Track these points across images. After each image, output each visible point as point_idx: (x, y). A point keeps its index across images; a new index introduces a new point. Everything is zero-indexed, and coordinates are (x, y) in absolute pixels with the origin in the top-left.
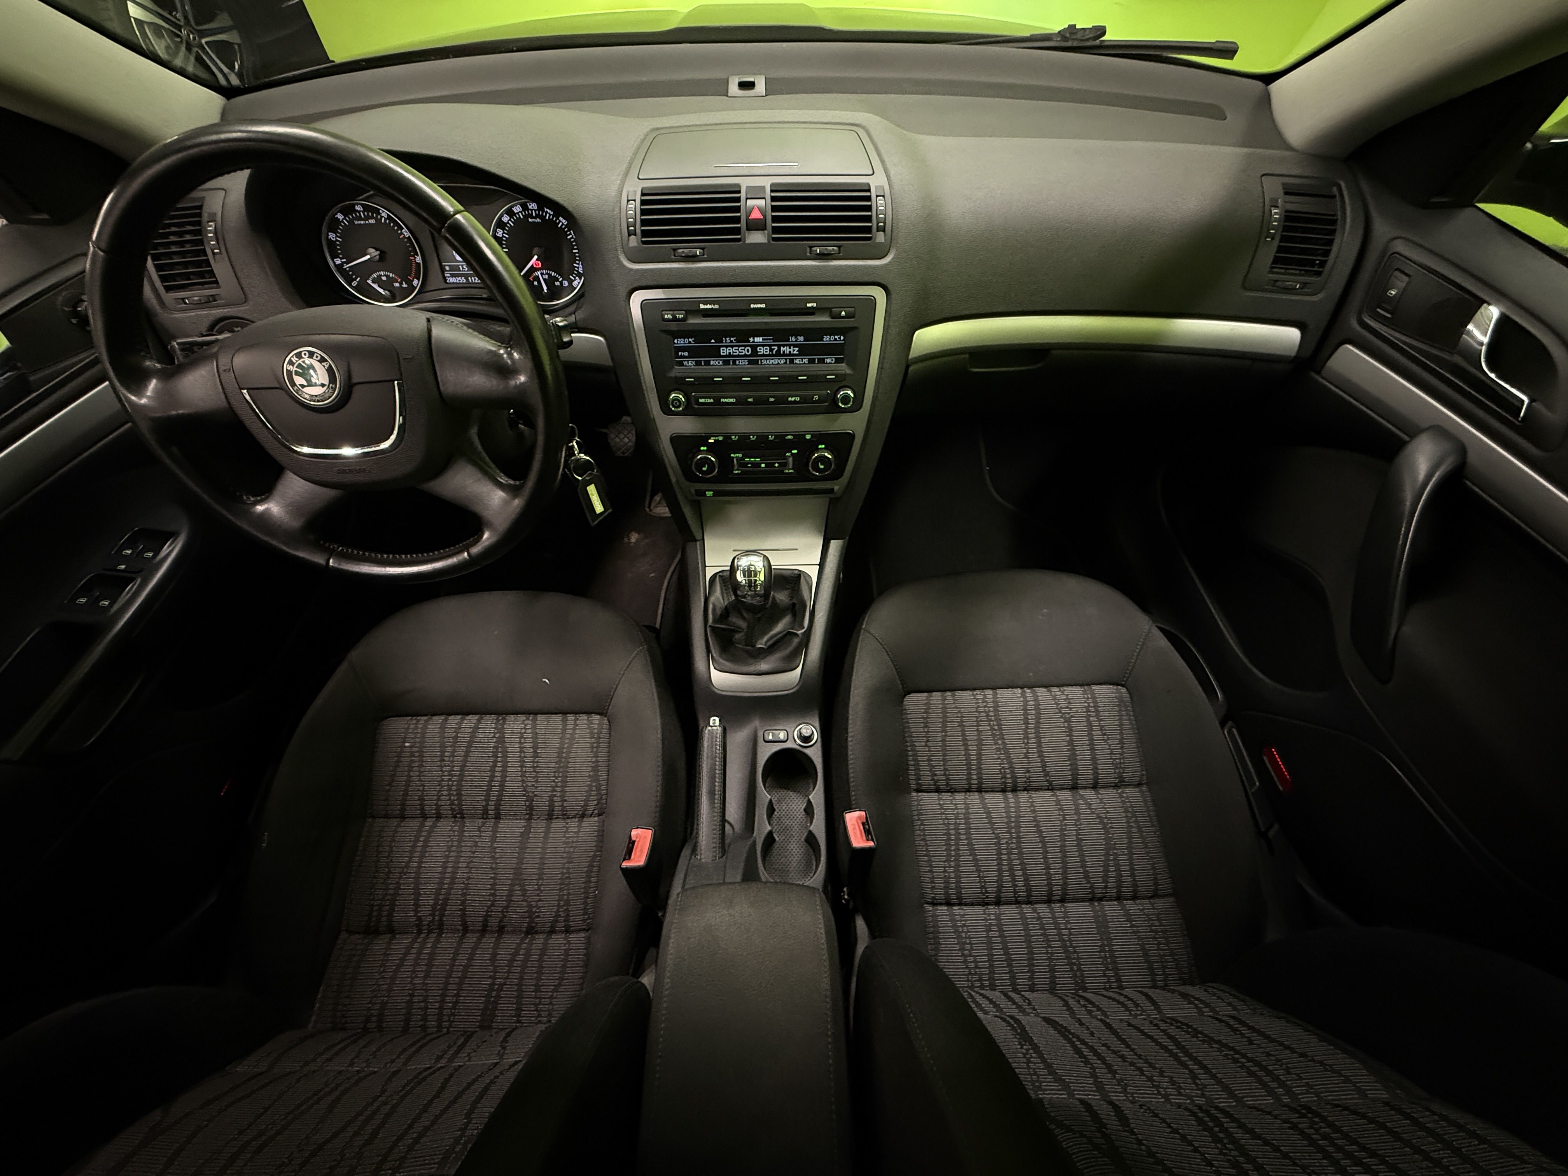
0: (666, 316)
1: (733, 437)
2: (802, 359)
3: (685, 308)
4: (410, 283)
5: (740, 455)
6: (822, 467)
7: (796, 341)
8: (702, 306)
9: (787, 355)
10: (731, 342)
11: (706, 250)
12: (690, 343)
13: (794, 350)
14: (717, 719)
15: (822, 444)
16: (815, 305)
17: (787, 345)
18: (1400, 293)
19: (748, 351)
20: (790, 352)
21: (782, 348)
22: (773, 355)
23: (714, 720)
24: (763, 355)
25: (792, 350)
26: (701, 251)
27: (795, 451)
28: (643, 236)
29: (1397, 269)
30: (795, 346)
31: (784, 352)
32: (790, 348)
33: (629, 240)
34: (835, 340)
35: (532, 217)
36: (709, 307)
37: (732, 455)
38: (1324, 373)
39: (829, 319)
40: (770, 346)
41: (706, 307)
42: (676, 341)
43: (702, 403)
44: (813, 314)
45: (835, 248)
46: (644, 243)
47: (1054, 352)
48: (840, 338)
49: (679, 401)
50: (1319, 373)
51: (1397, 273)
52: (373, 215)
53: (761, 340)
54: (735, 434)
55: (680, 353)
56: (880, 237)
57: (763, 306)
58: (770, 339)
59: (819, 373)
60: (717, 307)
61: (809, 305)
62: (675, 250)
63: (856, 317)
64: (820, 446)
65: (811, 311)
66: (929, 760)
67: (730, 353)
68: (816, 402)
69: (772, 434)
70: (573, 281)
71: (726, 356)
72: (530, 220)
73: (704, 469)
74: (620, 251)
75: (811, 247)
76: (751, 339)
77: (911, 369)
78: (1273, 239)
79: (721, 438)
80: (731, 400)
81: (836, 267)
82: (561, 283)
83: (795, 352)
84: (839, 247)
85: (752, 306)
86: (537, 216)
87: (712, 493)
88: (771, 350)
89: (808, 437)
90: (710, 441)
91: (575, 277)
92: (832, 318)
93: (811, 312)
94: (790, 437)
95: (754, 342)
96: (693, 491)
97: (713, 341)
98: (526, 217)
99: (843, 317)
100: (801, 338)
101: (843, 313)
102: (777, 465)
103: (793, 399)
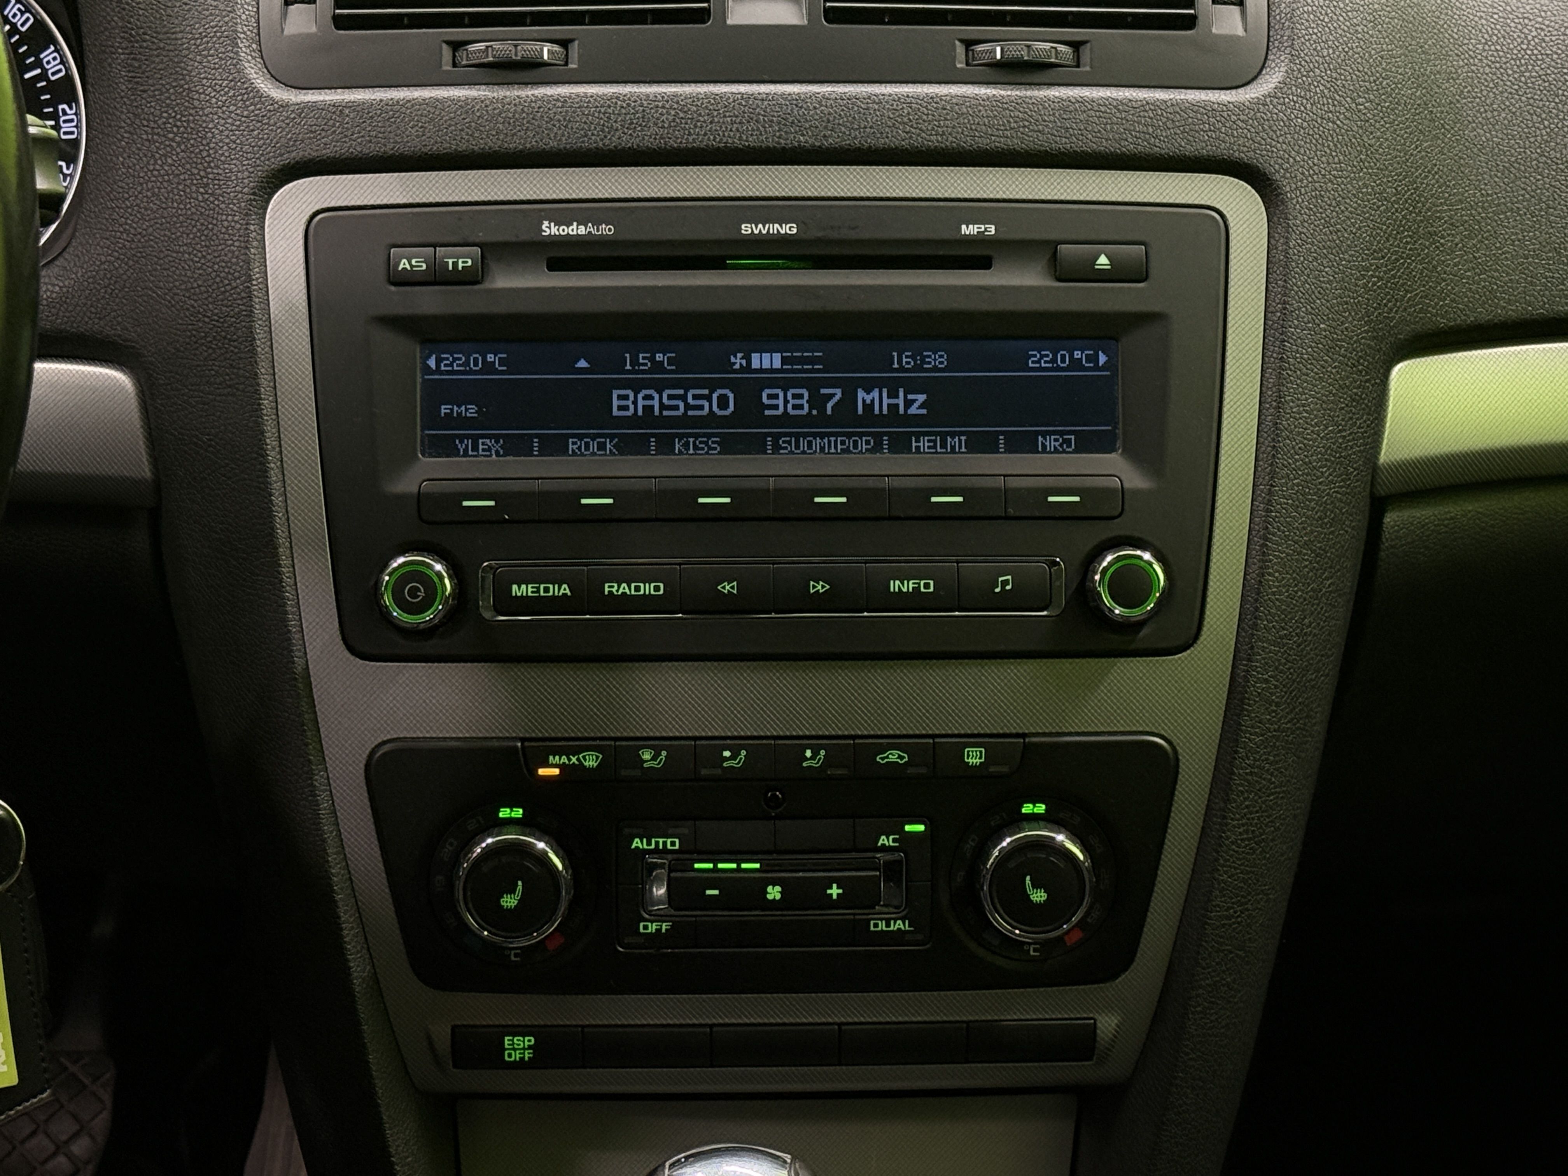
0: (404, 264)
1: (647, 756)
2: (944, 436)
3: (481, 237)
5: (673, 843)
6: (1039, 896)
7: (918, 368)
8: (549, 229)
9: (881, 420)
10: (657, 367)
11: (575, 47)
12: (489, 368)
13: (908, 403)
15: (1036, 792)
16: (991, 230)
17: (880, 384)
19: (723, 402)
20: (893, 408)
21: (861, 394)
22: (823, 420)
24: (785, 419)
25: (901, 402)
26: (556, 48)
27: (915, 828)
30: (912, 387)
31: (869, 407)
32: (893, 395)
33: (284, 15)
34: (1076, 364)
36: (576, 230)
37: (637, 843)
39: (1045, 284)
40: (813, 386)
41: (564, 230)
42: (432, 363)
43: (525, 601)
44: (984, 263)
45: (1061, 48)
46: (340, 23)
48: (1094, 359)
49: (431, 586)
53: (777, 364)
54: (656, 743)
55: (444, 409)
57: (789, 229)
58: (812, 361)
59: (1014, 483)
60: (606, 230)
61: (969, 230)
62: (456, 46)
63: (1153, 272)
64: (1027, 809)
65: (978, 252)
67: (648, 409)
68: (1006, 601)
69: (815, 741)
71: (634, 421)
73: (509, 901)
74: (245, 50)
75: (969, 44)
76: (738, 361)
77: (1390, 518)
79: (591, 761)
80: (648, 589)
81: (1066, 107)
83: (913, 410)
84: (1076, 46)
85: (746, 229)
87: (530, 1040)
88: (818, 401)
89: (974, 757)
90: (542, 772)
92: (1059, 279)
93: (972, 256)
94: (893, 756)
95: (748, 369)
96: (442, 1034)
97: (582, 364)
99: (1102, 276)
100: (938, 359)
101: (1103, 260)
102: (835, 891)
103: (909, 586)
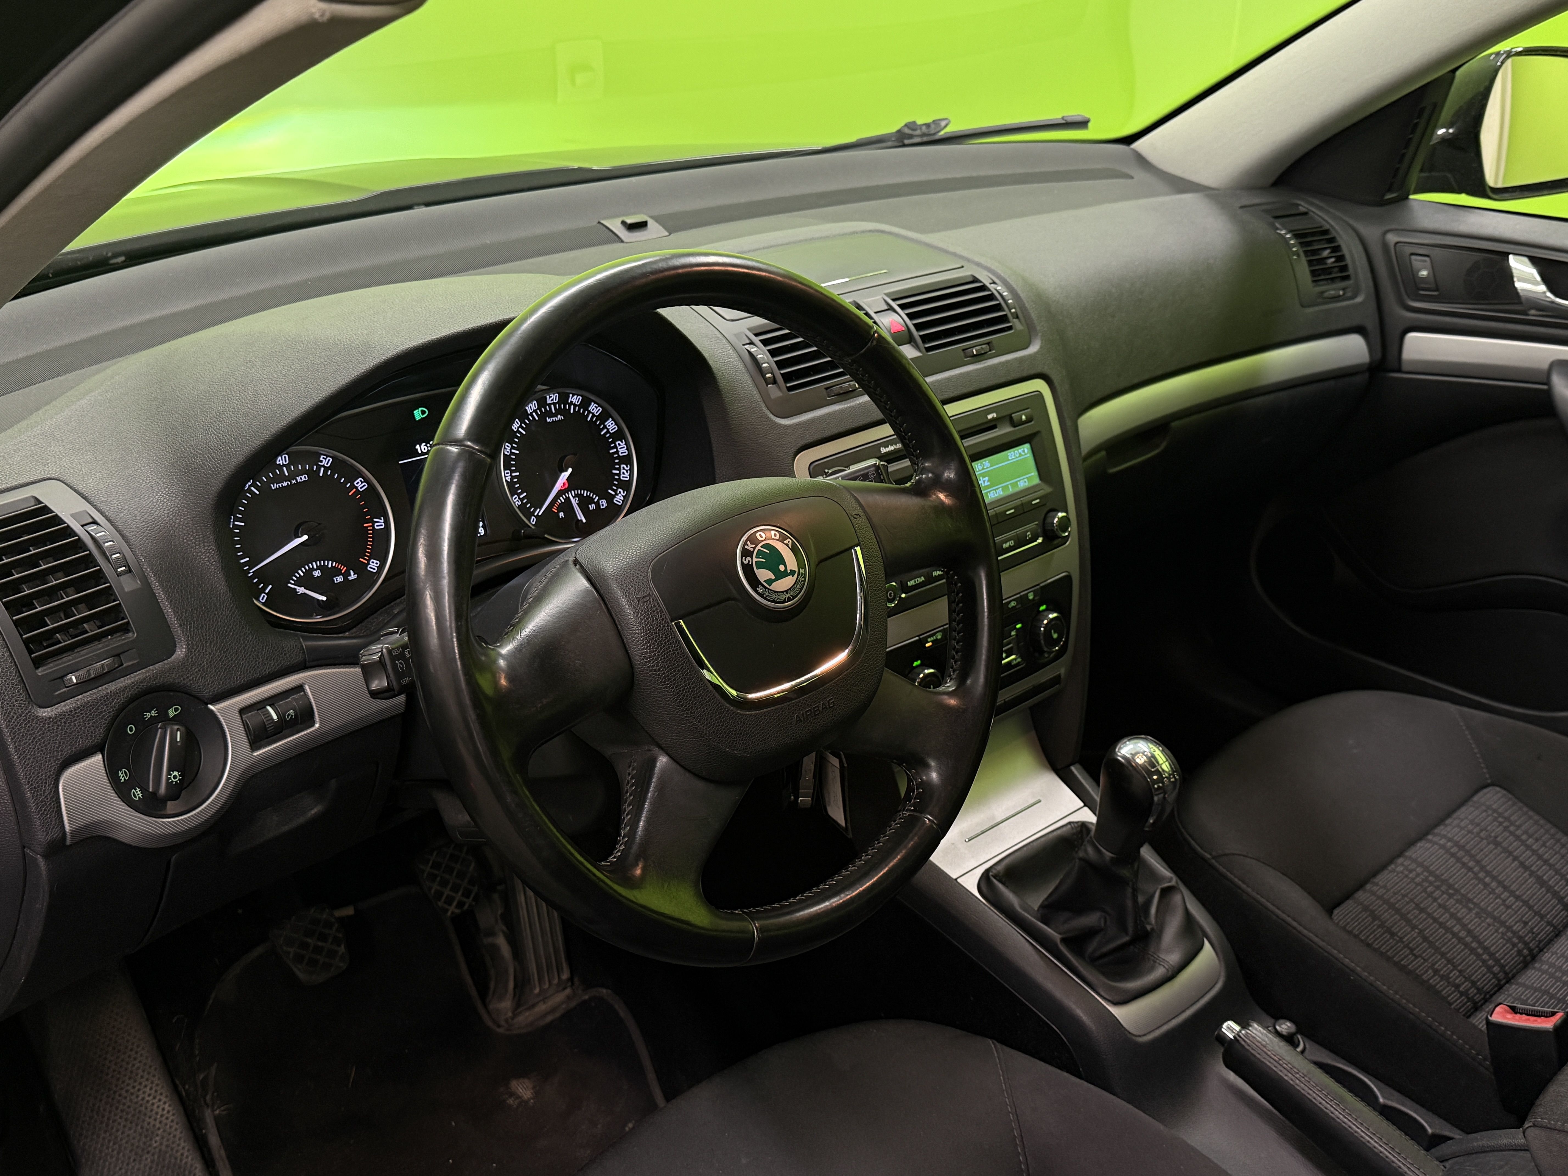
2: (995, 490)
4: (361, 569)
6: (1055, 636)
7: (983, 469)
8: (883, 451)
14: (1231, 1023)
15: (1042, 605)
16: (995, 415)
18: (1431, 272)
23: (1229, 1028)
27: (1019, 626)
28: (786, 381)
29: (1412, 254)
33: (768, 391)
34: (1020, 454)
35: (551, 415)
36: (890, 448)
38: (1405, 367)
39: (1012, 429)
41: (887, 450)
43: (913, 586)
44: (994, 427)
45: (985, 346)
46: (790, 389)
47: (1175, 424)
48: (1024, 451)
49: (894, 591)
50: (1399, 370)
51: (1413, 257)
52: (303, 467)
56: (1017, 324)
59: (1024, 499)
60: (898, 446)
61: (990, 417)
62: (827, 389)
63: (1034, 417)
64: (1041, 608)
65: (992, 424)
66: (1436, 972)
68: (1030, 541)
70: (614, 496)
72: (549, 420)
74: (764, 408)
75: (965, 351)
78: (1298, 255)
79: (939, 636)
82: (597, 504)
84: (988, 344)
86: (558, 412)
89: (1031, 596)
90: (927, 645)
91: (615, 491)
92: (1015, 427)
93: (991, 426)
94: (1013, 604)
98: (543, 416)
99: (1025, 422)
101: (1024, 417)
103: (1008, 545)
